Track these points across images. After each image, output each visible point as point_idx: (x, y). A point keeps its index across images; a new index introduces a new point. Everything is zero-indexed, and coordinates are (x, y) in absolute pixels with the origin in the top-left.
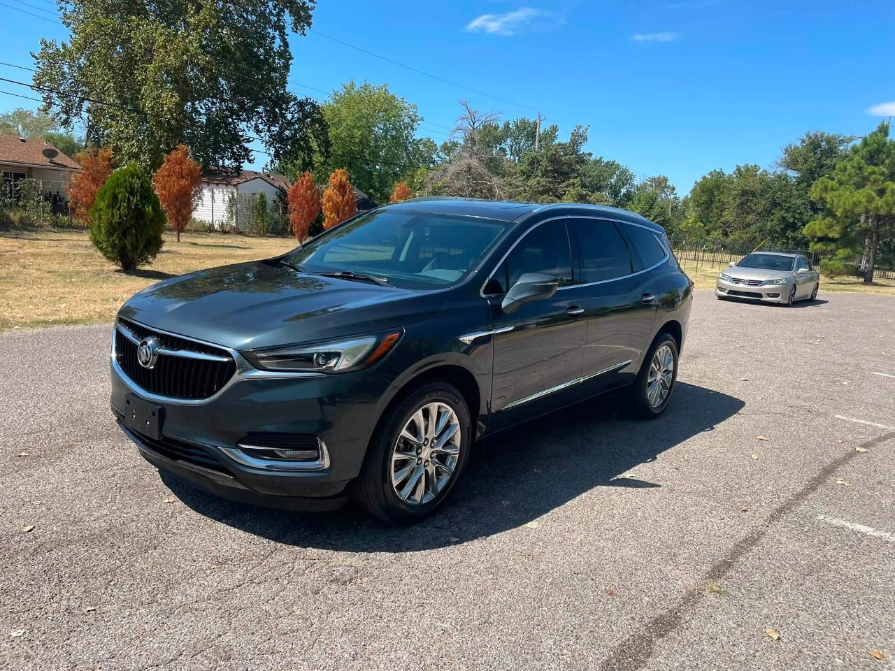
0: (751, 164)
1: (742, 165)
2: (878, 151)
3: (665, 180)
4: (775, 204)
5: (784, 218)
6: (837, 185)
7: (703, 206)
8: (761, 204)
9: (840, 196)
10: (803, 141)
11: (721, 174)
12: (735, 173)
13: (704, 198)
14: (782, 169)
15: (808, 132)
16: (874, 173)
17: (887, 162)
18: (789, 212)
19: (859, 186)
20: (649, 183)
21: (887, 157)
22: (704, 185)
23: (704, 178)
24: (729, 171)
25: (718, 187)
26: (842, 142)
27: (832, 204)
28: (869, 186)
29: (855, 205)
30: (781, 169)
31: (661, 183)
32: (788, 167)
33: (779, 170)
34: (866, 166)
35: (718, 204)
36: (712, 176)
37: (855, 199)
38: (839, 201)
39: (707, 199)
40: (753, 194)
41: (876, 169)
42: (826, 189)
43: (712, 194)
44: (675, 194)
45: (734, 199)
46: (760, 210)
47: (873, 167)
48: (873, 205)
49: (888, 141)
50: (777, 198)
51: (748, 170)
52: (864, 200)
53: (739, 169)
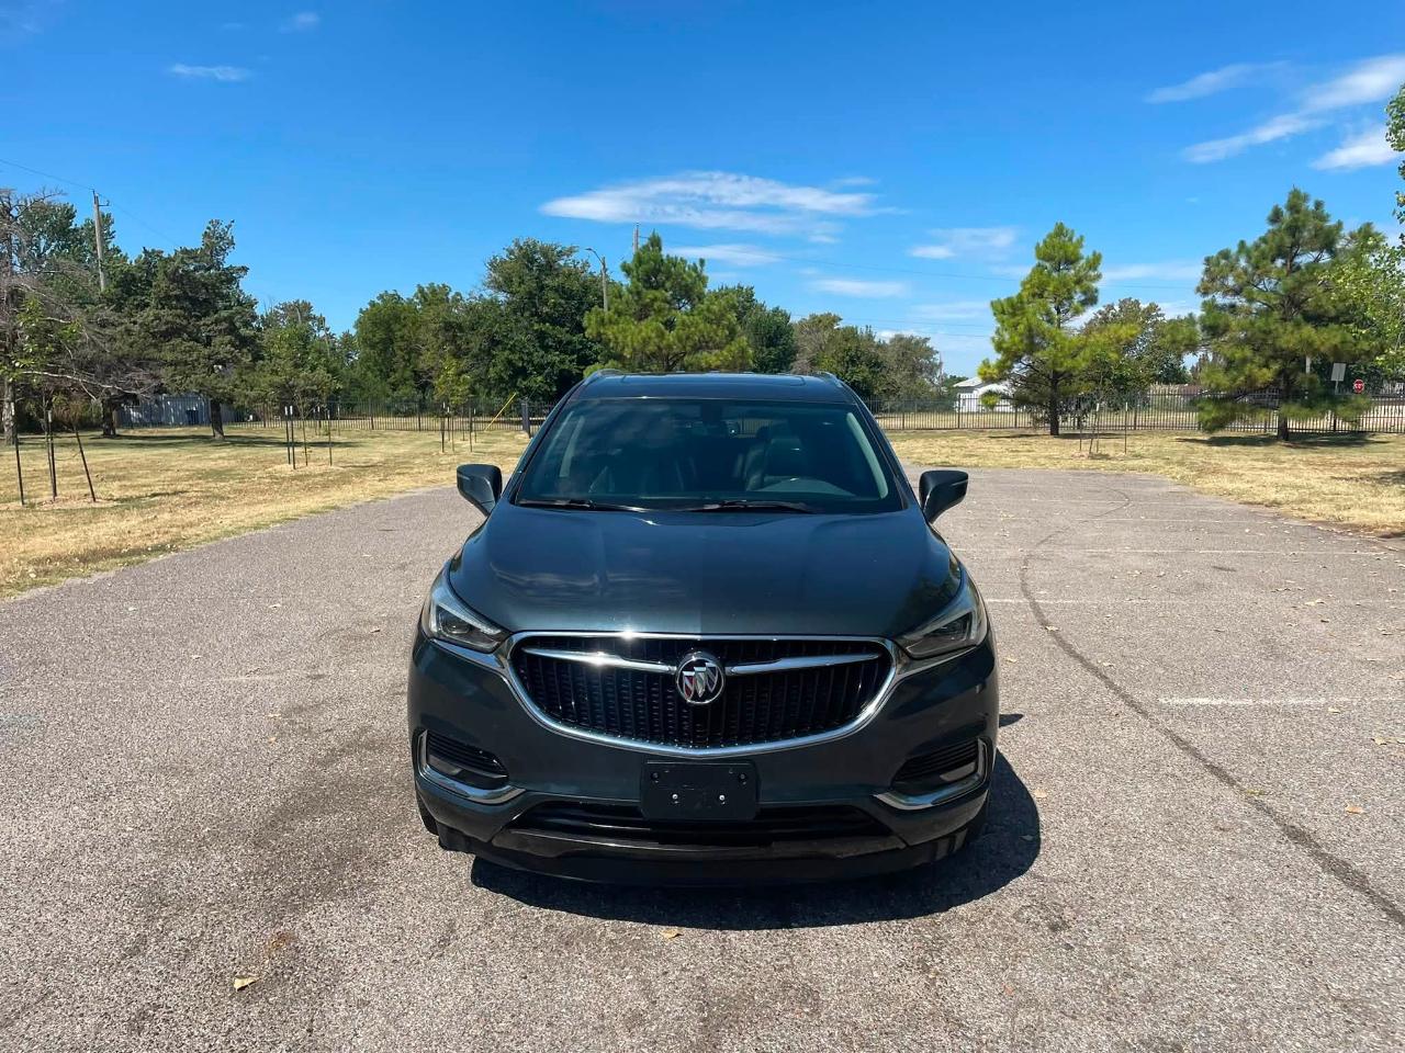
0: (438, 283)
1: (425, 285)
2: (656, 272)
3: (307, 307)
4: (494, 343)
5: (510, 362)
6: (616, 317)
7: (380, 346)
8: (476, 342)
9: (624, 330)
10: (511, 252)
11: (396, 298)
12: (416, 295)
13: (380, 335)
14: (492, 292)
15: (518, 240)
16: (655, 299)
17: (668, 285)
18: (513, 353)
19: (641, 316)
20: (281, 312)
21: (667, 279)
22: (375, 314)
23: (373, 304)
24: (408, 293)
25: (397, 318)
26: (560, 254)
27: (617, 343)
28: (653, 317)
29: (646, 341)
30: (490, 291)
31: (301, 311)
32: (499, 288)
33: (488, 294)
34: (644, 290)
35: (401, 344)
36: (384, 300)
37: (643, 334)
38: (625, 337)
39: (384, 336)
40: (460, 327)
41: (657, 294)
42: (602, 322)
43: (389, 329)
44: (327, 329)
45: (436, 336)
46: (475, 351)
47: (653, 291)
48: (665, 342)
49: (664, 257)
50: (496, 332)
51: (434, 292)
52: (653, 335)
53: (421, 290)
